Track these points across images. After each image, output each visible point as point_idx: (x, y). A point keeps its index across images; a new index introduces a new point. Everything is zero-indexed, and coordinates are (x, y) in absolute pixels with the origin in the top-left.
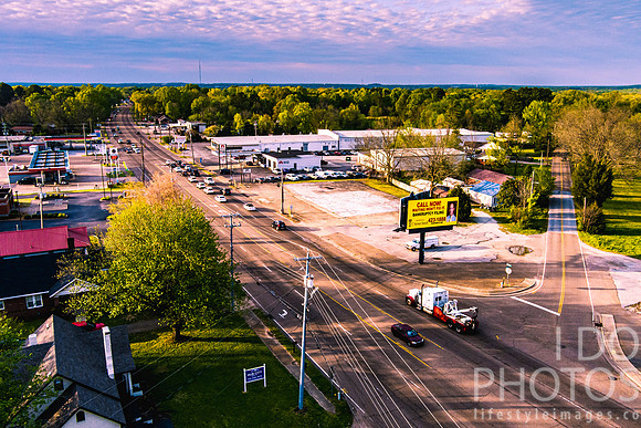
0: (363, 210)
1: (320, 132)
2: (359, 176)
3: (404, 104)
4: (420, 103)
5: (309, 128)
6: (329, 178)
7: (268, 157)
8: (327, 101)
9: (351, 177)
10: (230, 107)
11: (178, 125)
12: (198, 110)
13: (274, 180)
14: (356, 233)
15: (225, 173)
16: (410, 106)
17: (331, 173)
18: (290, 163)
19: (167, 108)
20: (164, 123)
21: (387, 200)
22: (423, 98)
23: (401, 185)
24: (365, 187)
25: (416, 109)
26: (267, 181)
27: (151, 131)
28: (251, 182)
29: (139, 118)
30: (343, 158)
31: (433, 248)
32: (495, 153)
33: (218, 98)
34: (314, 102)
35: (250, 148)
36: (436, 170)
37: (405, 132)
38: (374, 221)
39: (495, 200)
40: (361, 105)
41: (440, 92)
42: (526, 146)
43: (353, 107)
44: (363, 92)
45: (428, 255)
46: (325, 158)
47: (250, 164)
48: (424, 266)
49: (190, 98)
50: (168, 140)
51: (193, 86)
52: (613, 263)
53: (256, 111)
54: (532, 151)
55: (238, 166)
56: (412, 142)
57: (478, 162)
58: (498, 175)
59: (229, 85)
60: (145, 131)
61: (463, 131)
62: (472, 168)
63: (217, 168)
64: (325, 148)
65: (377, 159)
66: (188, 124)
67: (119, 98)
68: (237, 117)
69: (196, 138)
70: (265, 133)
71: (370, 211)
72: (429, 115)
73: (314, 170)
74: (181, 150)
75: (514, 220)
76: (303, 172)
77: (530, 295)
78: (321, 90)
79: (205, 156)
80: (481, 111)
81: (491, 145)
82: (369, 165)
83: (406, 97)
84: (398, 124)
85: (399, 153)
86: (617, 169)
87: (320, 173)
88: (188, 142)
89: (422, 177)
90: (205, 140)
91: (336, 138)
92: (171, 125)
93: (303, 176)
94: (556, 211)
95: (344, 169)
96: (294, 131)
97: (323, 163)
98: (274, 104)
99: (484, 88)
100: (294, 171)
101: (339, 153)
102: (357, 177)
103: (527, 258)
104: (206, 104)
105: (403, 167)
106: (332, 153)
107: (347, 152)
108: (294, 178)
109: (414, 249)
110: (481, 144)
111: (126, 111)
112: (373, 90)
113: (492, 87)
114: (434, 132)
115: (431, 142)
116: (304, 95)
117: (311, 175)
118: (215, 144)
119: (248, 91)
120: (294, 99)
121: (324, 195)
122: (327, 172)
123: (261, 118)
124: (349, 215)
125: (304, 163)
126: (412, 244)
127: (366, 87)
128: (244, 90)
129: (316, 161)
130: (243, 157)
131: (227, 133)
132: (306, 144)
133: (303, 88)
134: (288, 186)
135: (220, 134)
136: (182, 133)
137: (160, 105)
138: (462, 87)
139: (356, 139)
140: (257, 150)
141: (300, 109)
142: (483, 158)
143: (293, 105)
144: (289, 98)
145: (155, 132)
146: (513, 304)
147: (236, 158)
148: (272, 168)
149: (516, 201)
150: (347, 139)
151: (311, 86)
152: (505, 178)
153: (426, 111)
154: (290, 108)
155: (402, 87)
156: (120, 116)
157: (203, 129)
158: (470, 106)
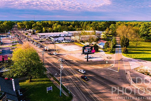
0: (74, 50)
1: (64, 32)
2: (73, 42)
3: (83, 25)
4: (86, 25)
5: (61, 31)
6: (66, 42)
7: (51, 38)
8: (65, 24)
9: (71, 42)
10: (42, 26)
11: (29, 30)
12: (34, 27)
13: (53, 43)
14: (72, 55)
15: (41, 42)
16: (84, 25)
17: (66, 41)
18: (57, 39)
19: (26, 26)
20: (26, 30)
21: (79, 47)
22: (87, 24)
23: (83, 44)
24: (74, 44)
25: (86, 26)
26: (51, 43)
27: (22, 32)
28: (47, 44)
29: (19, 29)
30: (69, 38)
31: (90, 58)
32: (104, 36)
33: (39, 24)
34: (62, 25)
35: (47, 36)
36: (90, 40)
37: (83, 32)
38: (76, 52)
39: (104, 47)
40: (73, 25)
41: (91, 22)
42: (110, 34)
43: (71, 26)
44: (73, 22)
45: (89, 60)
46: (65, 38)
47: (47, 39)
48: (88, 62)
49: (32, 24)
50: (27, 34)
51: (32, 21)
52: (129, 60)
53: (48, 27)
54: (112, 35)
55: (44, 40)
56: (85, 34)
57: (100, 38)
58: (104, 41)
59: (41, 21)
60: (21, 32)
61: (96, 31)
62: (99, 39)
63: (39, 40)
64: (65, 35)
65: (77, 38)
66: (32, 30)
67: (14, 24)
68: (44, 28)
69: (34, 33)
70: (50, 32)
71: (75, 50)
72: (89, 28)
73: (62, 41)
74: (30, 36)
75: (108, 51)
76: (60, 41)
77: (112, 68)
78: (63, 22)
79: (36, 38)
80: (100, 26)
81: (103, 34)
82: (75, 39)
83: (83, 23)
84: (82, 30)
85: (82, 36)
86: (130, 39)
87: (64, 41)
88: (32, 34)
89: (87, 42)
90: (36, 34)
91: (67, 33)
92: (27, 30)
93: (60, 42)
94: (117, 49)
95: (69, 40)
96: (57, 32)
97: (64, 39)
98: (52, 25)
99: (101, 21)
100: (58, 41)
101: (68, 37)
102: (72, 42)
103: (111, 60)
104: (36, 25)
105: (83, 40)
106: (66, 37)
107: (70, 36)
108: (58, 43)
109: (86, 58)
110: (100, 34)
111: (16, 27)
112: (76, 22)
113: (103, 21)
114: (90, 31)
115: (89, 34)
116: (59, 23)
117: (62, 42)
118: (38, 35)
119: (46, 22)
120: (57, 24)
121: (65, 46)
122: (65, 41)
123: (49, 29)
124: (71, 51)
125: (60, 39)
126: (85, 57)
127: (74, 21)
128: (45, 22)
129: (63, 38)
130: (45, 38)
131: (41, 32)
132: (60, 35)
133: (59, 21)
134: (56, 44)
135: (39, 32)
136: (30, 32)
137: (25, 25)
138: (96, 21)
139: (72, 33)
140: (49, 36)
141: (59, 26)
142: (101, 37)
143: (57, 26)
144: (56, 24)
145: (23, 32)
146: (108, 70)
147: (44, 38)
148: (52, 40)
149: (108, 47)
150: (70, 33)
151: (61, 21)
152: (106, 42)
153: (88, 27)
154: (56, 26)
155: (82, 21)
156: (14, 28)
157: (35, 31)
158: (98, 25)
